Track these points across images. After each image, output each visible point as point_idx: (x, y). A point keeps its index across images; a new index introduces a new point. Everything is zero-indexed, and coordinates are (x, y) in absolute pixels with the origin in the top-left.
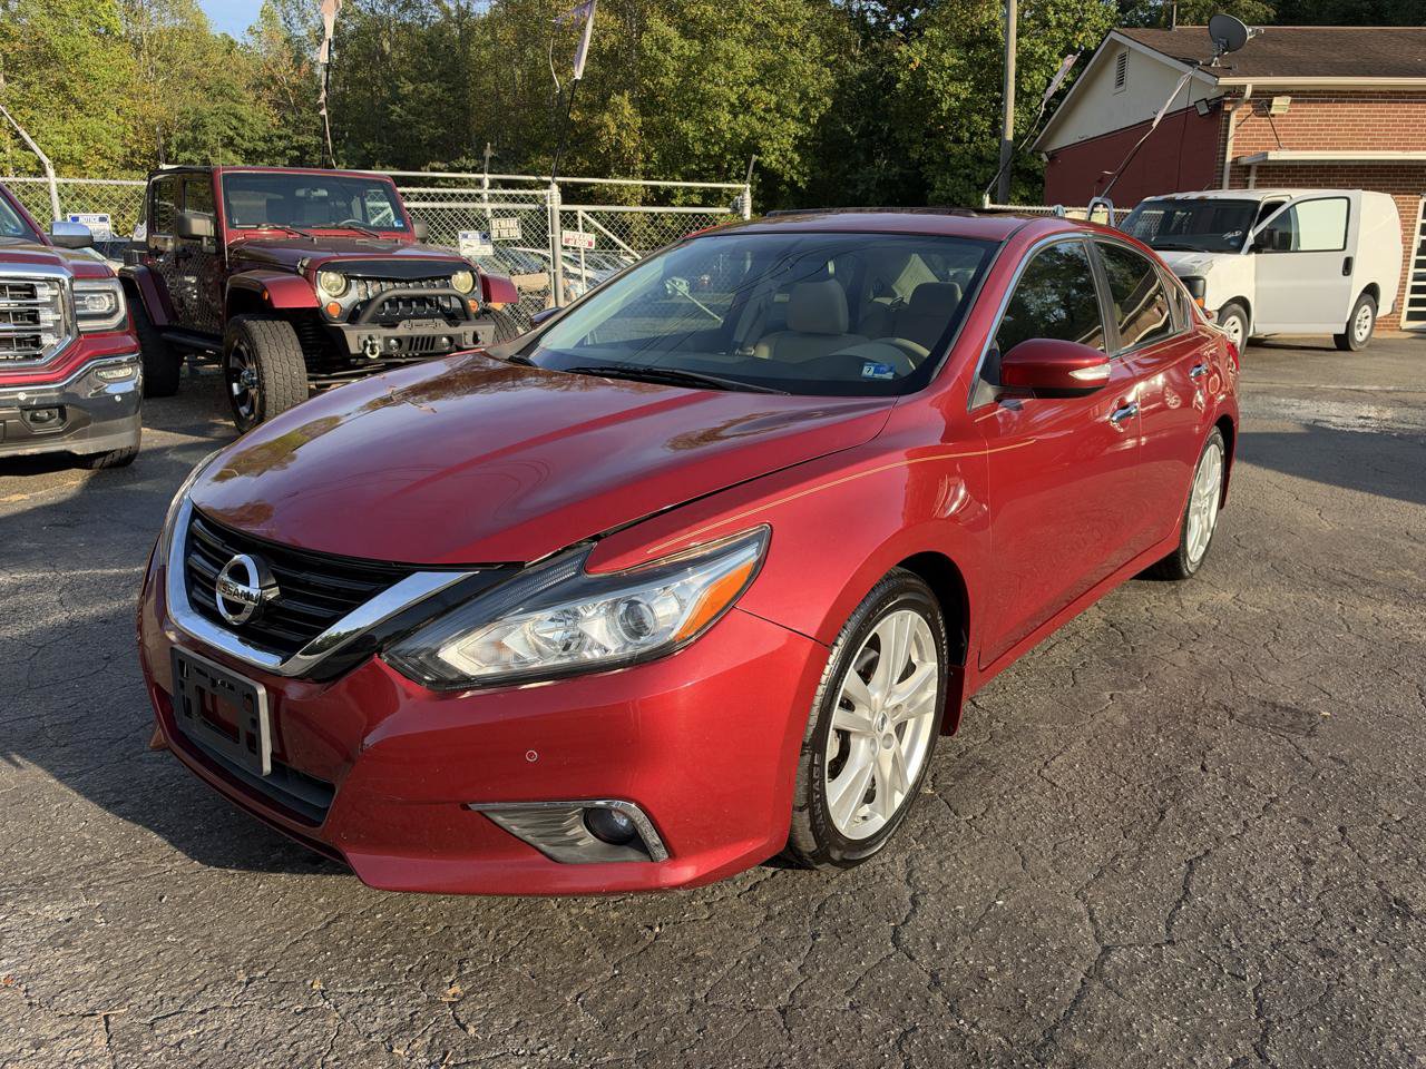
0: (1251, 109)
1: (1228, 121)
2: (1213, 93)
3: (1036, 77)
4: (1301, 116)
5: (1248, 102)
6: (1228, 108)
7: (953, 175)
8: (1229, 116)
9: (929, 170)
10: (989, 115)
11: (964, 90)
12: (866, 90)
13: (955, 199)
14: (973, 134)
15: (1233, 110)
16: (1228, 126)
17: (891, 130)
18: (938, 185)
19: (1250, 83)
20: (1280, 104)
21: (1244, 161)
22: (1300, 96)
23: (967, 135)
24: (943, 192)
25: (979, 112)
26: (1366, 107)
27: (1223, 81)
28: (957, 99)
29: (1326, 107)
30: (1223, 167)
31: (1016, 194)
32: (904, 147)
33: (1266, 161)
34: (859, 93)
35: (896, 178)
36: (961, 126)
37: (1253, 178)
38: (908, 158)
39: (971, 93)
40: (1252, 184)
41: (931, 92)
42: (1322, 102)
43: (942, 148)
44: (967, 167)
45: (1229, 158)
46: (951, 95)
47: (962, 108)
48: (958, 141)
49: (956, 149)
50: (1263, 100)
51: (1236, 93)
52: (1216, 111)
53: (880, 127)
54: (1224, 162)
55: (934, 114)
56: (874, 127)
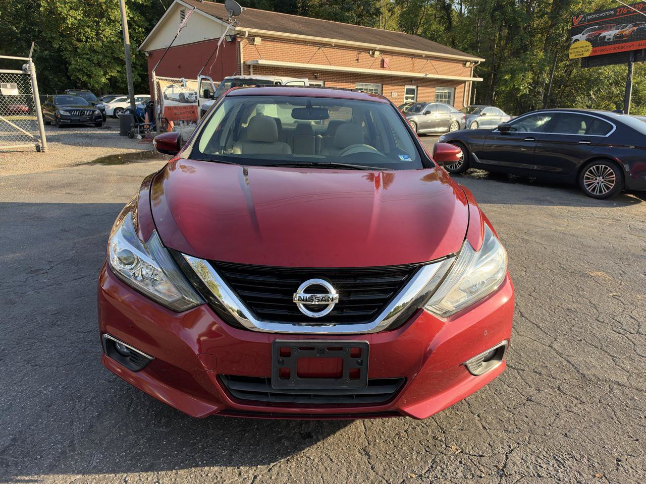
0: (247, 41)
1: (239, 45)
2: (233, 33)
3: (116, 13)
4: (265, 46)
5: (246, 38)
6: (239, 40)
7: (81, 58)
8: (239, 43)
9: (66, 54)
10: (94, 29)
11: (79, 15)
12: (21, 9)
13: (84, 70)
14: (87, 38)
15: (241, 41)
16: (240, 47)
17: (40, 32)
18: (73, 62)
19: (247, 30)
20: (258, 40)
21: (248, 63)
22: (265, 38)
23: (84, 38)
24: (77, 66)
25: (88, 27)
26: (286, 45)
27: (238, 28)
28: (76, 19)
29: (273, 43)
30: (240, 65)
31: (115, 69)
32: (48, 41)
33: (258, 64)
34: (17, 10)
35: (48, 57)
36: (80, 33)
37: (252, 70)
38: (52, 47)
39: (82, 17)
40: (252, 73)
41: (60, 14)
42: (272, 41)
43: (71, 44)
44: (87, 54)
45: (242, 62)
46: (72, 17)
47: (79, 24)
48: (79, 40)
49: (79, 45)
50: (252, 38)
51: (242, 34)
52: (234, 40)
53: (33, 29)
54: (240, 63)
55: (64, 25)
56: (29, 28)
